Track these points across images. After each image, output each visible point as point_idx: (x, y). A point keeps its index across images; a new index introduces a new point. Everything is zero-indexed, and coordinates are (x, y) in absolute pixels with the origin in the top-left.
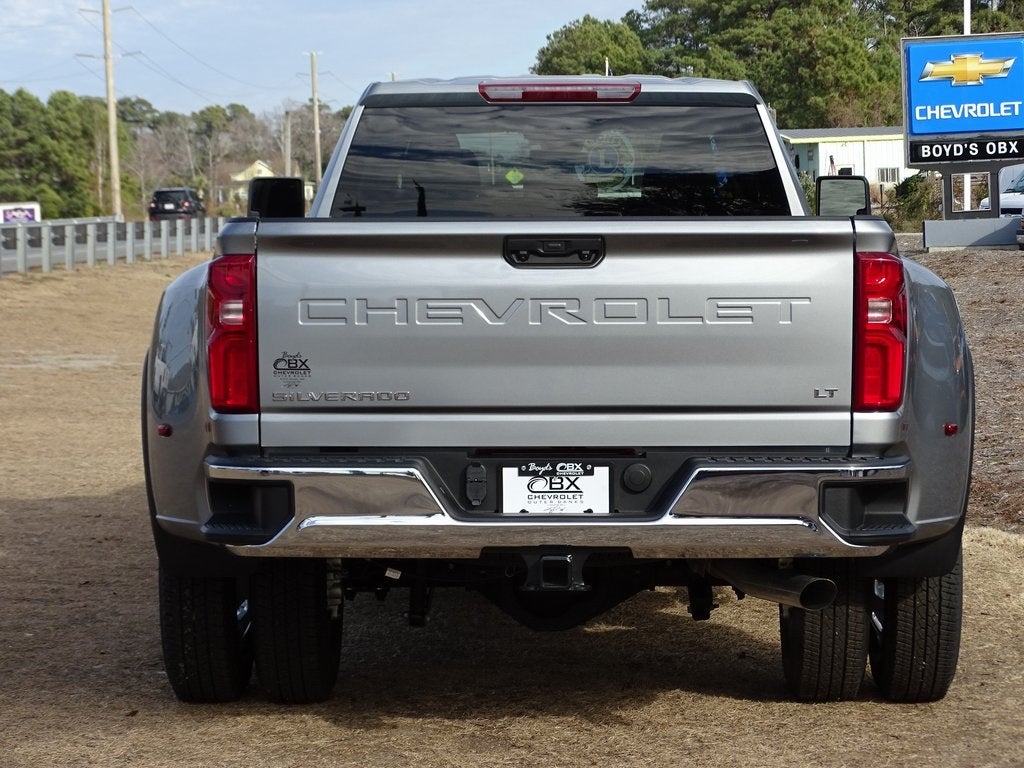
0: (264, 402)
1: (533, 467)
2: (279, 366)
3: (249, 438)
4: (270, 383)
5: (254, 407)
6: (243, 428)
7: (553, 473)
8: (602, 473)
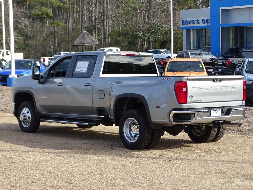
0: (188, 102)
1: (214, 110)
2: (190, 97)
3: (186, 107)
4: (189, 99)
5: (187, 103)
6: (184, 106)
7: (216, 110)
8: (221, 110)
